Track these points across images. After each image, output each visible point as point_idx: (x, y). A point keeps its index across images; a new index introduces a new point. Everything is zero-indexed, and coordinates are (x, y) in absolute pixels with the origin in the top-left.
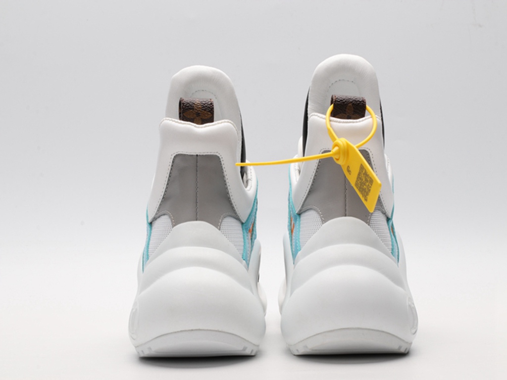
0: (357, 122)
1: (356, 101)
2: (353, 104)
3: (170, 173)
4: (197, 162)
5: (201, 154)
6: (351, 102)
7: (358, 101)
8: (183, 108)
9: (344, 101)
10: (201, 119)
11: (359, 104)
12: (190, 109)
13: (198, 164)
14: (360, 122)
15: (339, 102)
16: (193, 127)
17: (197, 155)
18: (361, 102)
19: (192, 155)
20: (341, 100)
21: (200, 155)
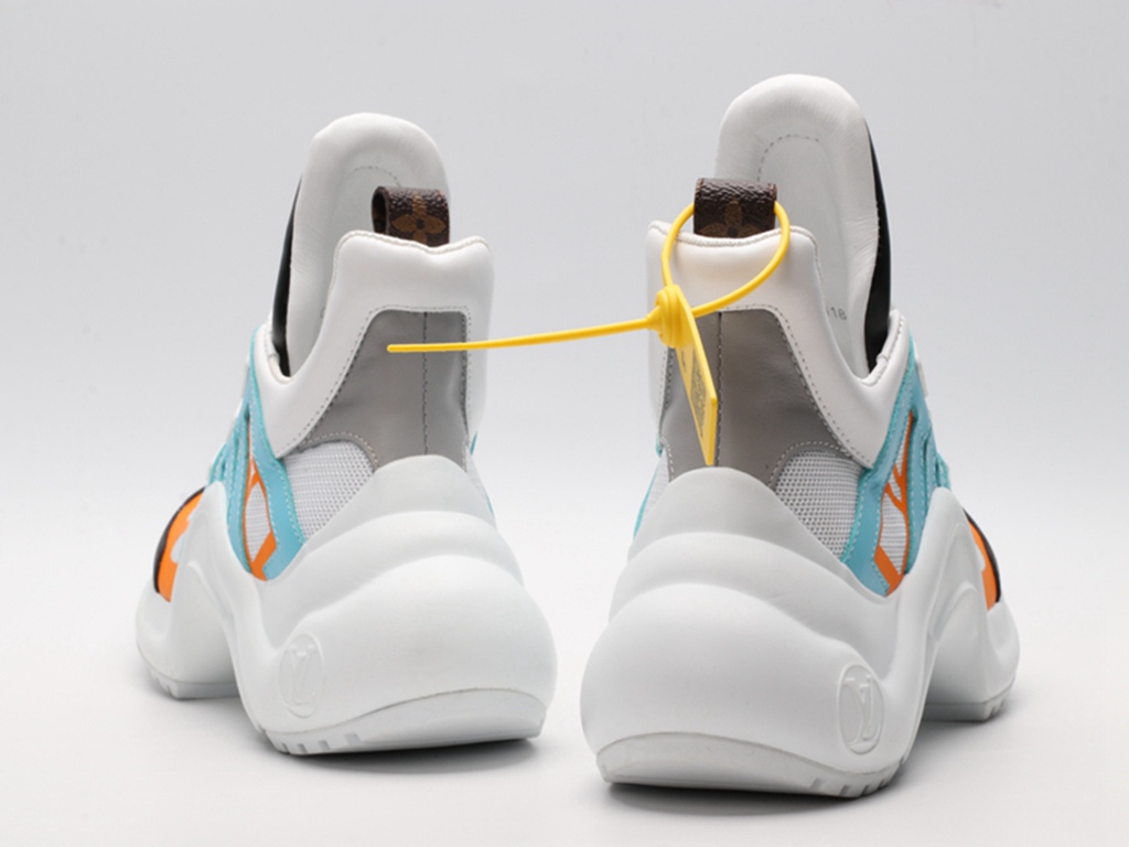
0: (740, 245)
1: (748, 192)
2: (742, 201)
3: (358, 351)
4: (425, 328)
5: (434, 311)
6: (738, 196)
7: (756, 193)
8: (391, 210)
9: (720, 193)
10: (427, 233)
11: (756, 199)
12: (405, 212)
13: (427, 331)
14: (749, 243)
15: (708, 195)
16: (423, 252)
17: (426, 314)
18: (760, 195)
19: (416, 314)
20: (713, 192)
21: (431, 314)
